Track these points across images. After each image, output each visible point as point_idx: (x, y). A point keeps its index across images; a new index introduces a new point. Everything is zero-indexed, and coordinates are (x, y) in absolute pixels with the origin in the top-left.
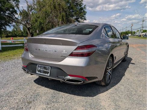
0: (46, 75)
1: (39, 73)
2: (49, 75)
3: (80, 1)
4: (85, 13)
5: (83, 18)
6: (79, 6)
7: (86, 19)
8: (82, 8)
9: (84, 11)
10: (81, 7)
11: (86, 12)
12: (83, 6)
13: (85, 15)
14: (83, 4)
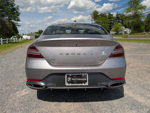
0: (83, 84)
1: (70, 84)
2: (87, 85)
3: (11, 1)
4: (18, 14)
5: (16, 19)
6: (10, 6)
7: (20, 20)
8: (14, 8)
9: (17, 12)
10: (12, 7)
11: (20, 14)
12: (15, 7)
13: (18, 16)
14: (15, 4)
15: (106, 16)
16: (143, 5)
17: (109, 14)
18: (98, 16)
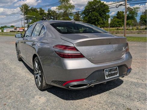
1: (108, 78)
2: (118, 75)
15: (37, 12)
16: (72, 5)
17: (41, 9)
18: (29, 10)
